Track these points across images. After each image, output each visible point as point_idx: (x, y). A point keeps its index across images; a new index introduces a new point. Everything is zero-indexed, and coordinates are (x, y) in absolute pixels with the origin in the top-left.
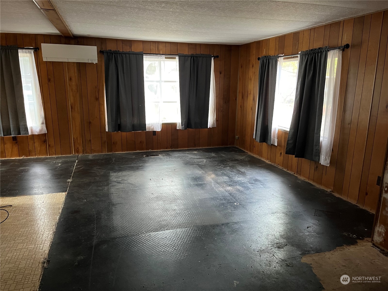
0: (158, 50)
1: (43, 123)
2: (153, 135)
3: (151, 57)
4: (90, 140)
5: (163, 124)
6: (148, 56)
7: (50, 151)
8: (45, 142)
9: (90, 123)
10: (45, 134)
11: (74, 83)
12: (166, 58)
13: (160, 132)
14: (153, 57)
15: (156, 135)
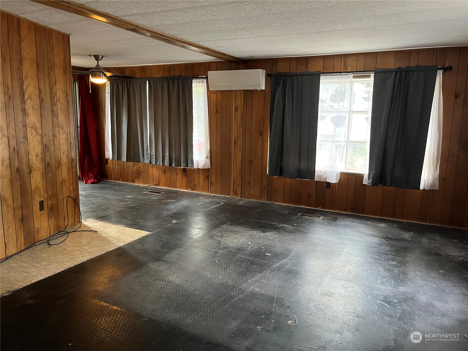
0: (344, 66)
1: (207, 158)
2: (326, 188)
3: (332, 77)
4: (249, 183)
5: (342, 174)
6: (328, 77)
7: (211, 188)
8: (208, 178)
9: (251, 162)
10: (209, 169)
11: (239, 115)
12: (354, 77)
13: (337, 184)
14: (335, 77)
15: (330, 188)
